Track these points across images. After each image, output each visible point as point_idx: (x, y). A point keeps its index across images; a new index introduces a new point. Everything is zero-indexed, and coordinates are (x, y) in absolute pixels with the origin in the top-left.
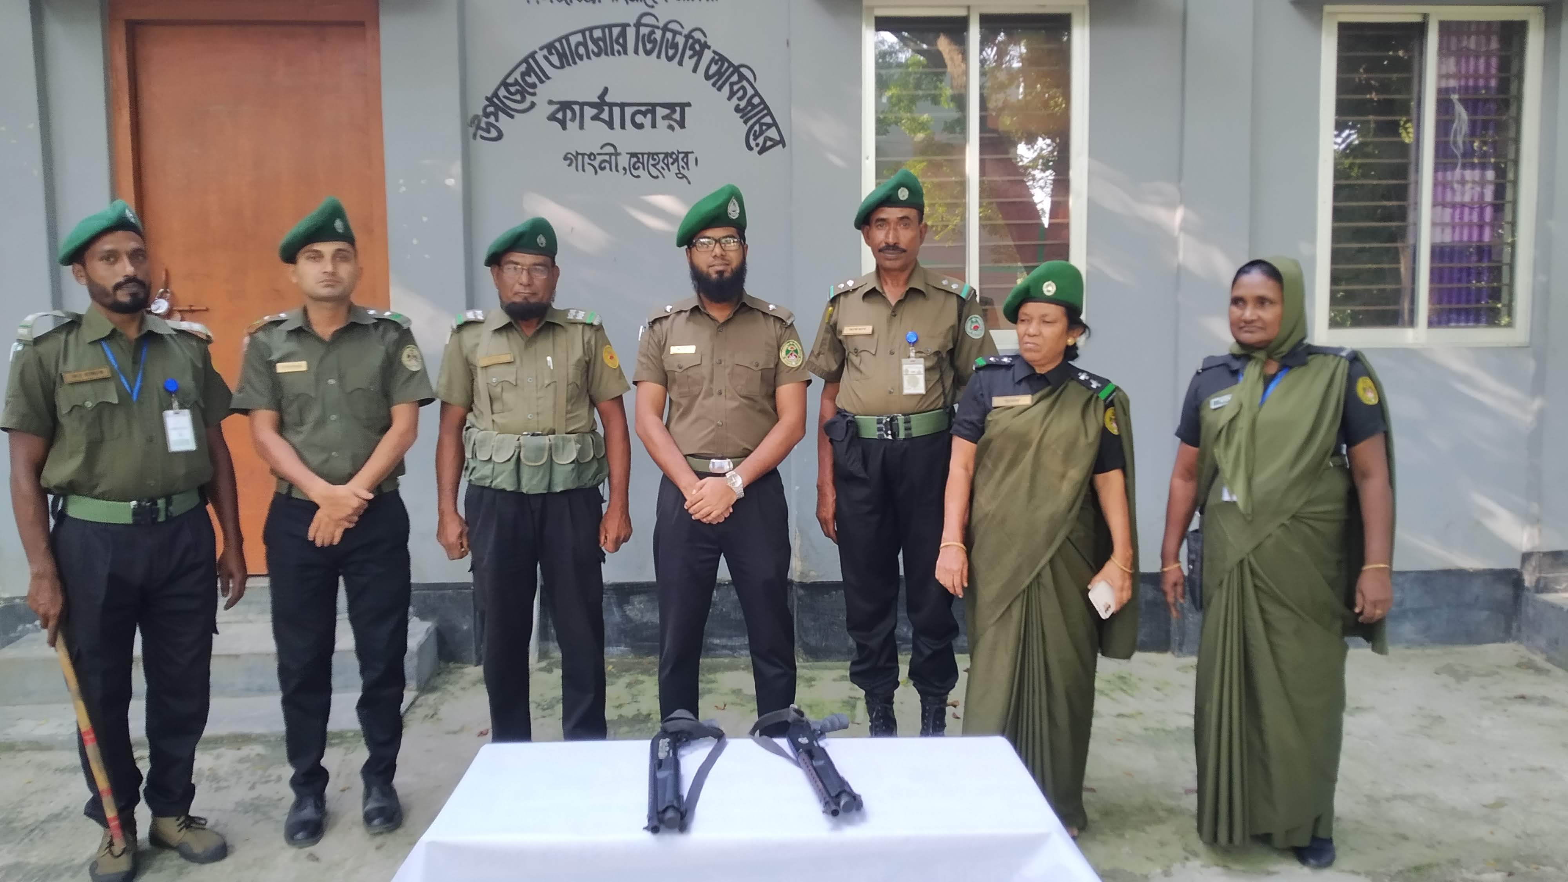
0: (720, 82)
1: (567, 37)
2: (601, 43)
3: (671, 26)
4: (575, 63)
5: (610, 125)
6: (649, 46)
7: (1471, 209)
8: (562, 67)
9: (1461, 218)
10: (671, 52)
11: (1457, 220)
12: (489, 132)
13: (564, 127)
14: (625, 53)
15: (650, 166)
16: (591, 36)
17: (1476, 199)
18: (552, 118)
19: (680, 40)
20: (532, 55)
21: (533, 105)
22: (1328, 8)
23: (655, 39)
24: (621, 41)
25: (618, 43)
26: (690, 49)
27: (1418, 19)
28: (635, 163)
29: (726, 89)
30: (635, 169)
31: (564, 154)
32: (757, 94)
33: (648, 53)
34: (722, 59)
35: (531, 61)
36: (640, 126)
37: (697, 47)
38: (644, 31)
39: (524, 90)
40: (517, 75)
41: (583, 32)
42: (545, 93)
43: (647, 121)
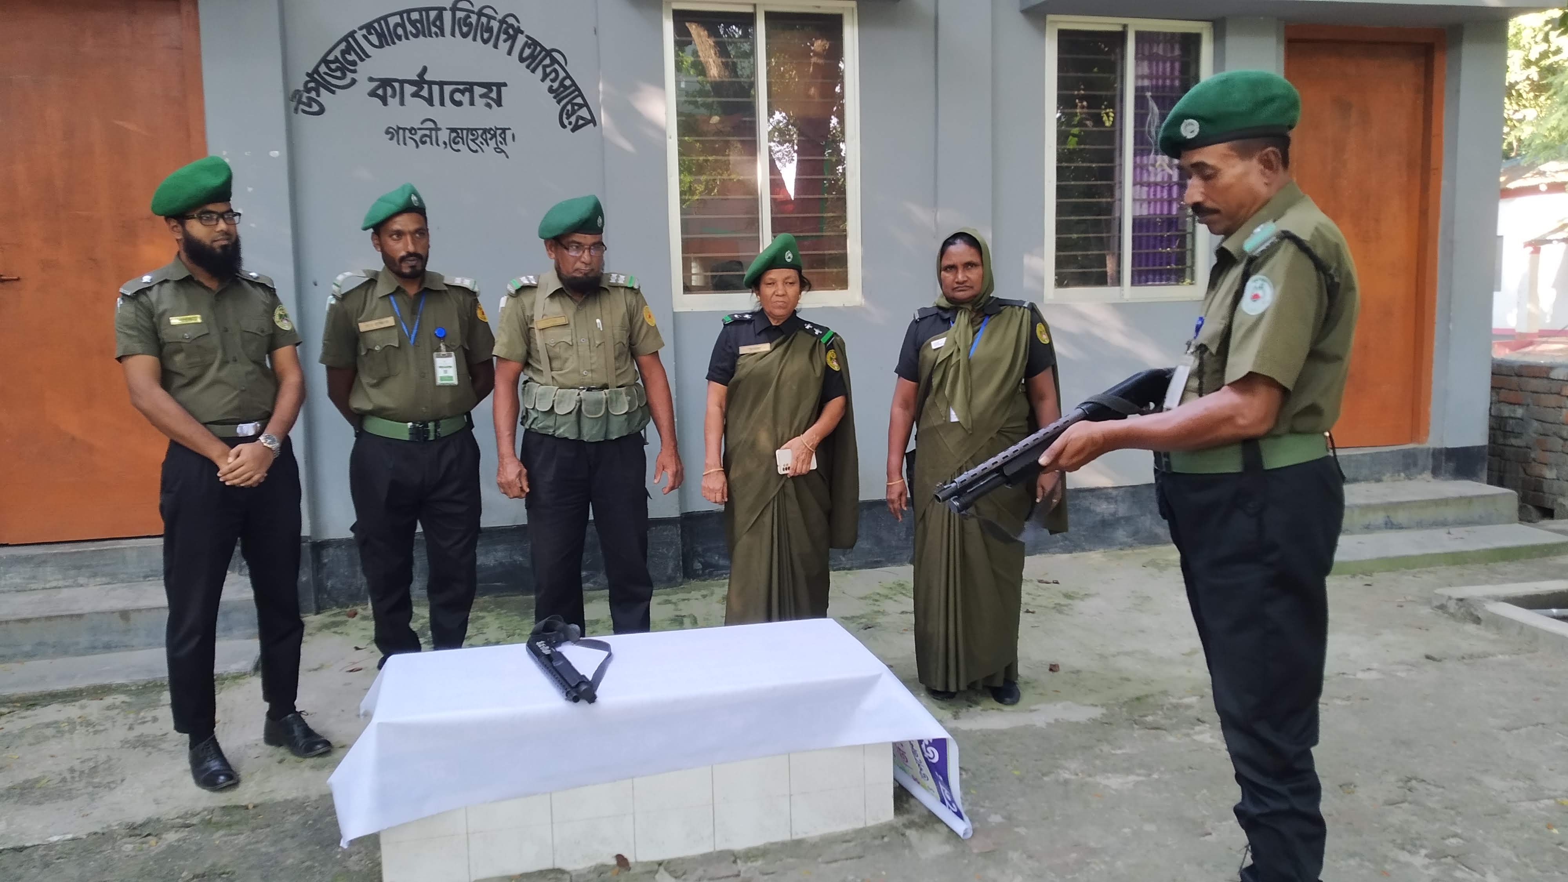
0: (533, 66)
1: (385, 18)
2: (418, 25)
3: (486, 11)
4: (394, 43)
5: (430, 102)
6: (465, 29)
7: (1163, 187)
8: (381, 46)
9: (1155, 195)
10: (486, 35)
11: (1152, 197)
12: (310, 106)
13: (385, 103)
14: (443, 35)
15: (470, 142)
16: (409, 19)
17: (1166, 179)
18: (373, 94)
19: (495, 25)
20: (352, 34)
21: (354, 82)
22: (1050, 17)
23: (471, 23)
24: (438, 23)
25: (435, 26)
26: (504, 34)
27: (1119, 29)
28: (455, 138)
29: (540, 70)
30: (456, 143)
31: (386, 127)
32: (568, 76)
33: (465, 35)
34: (536, 43)
35: (350, 39)
36: (459, 104)
37: (511, 31)
38: (460, 14)
39: (345, 67)
40: (337, 53)
41: (401, 14)
42: (366, 70)
43: (465, 99)
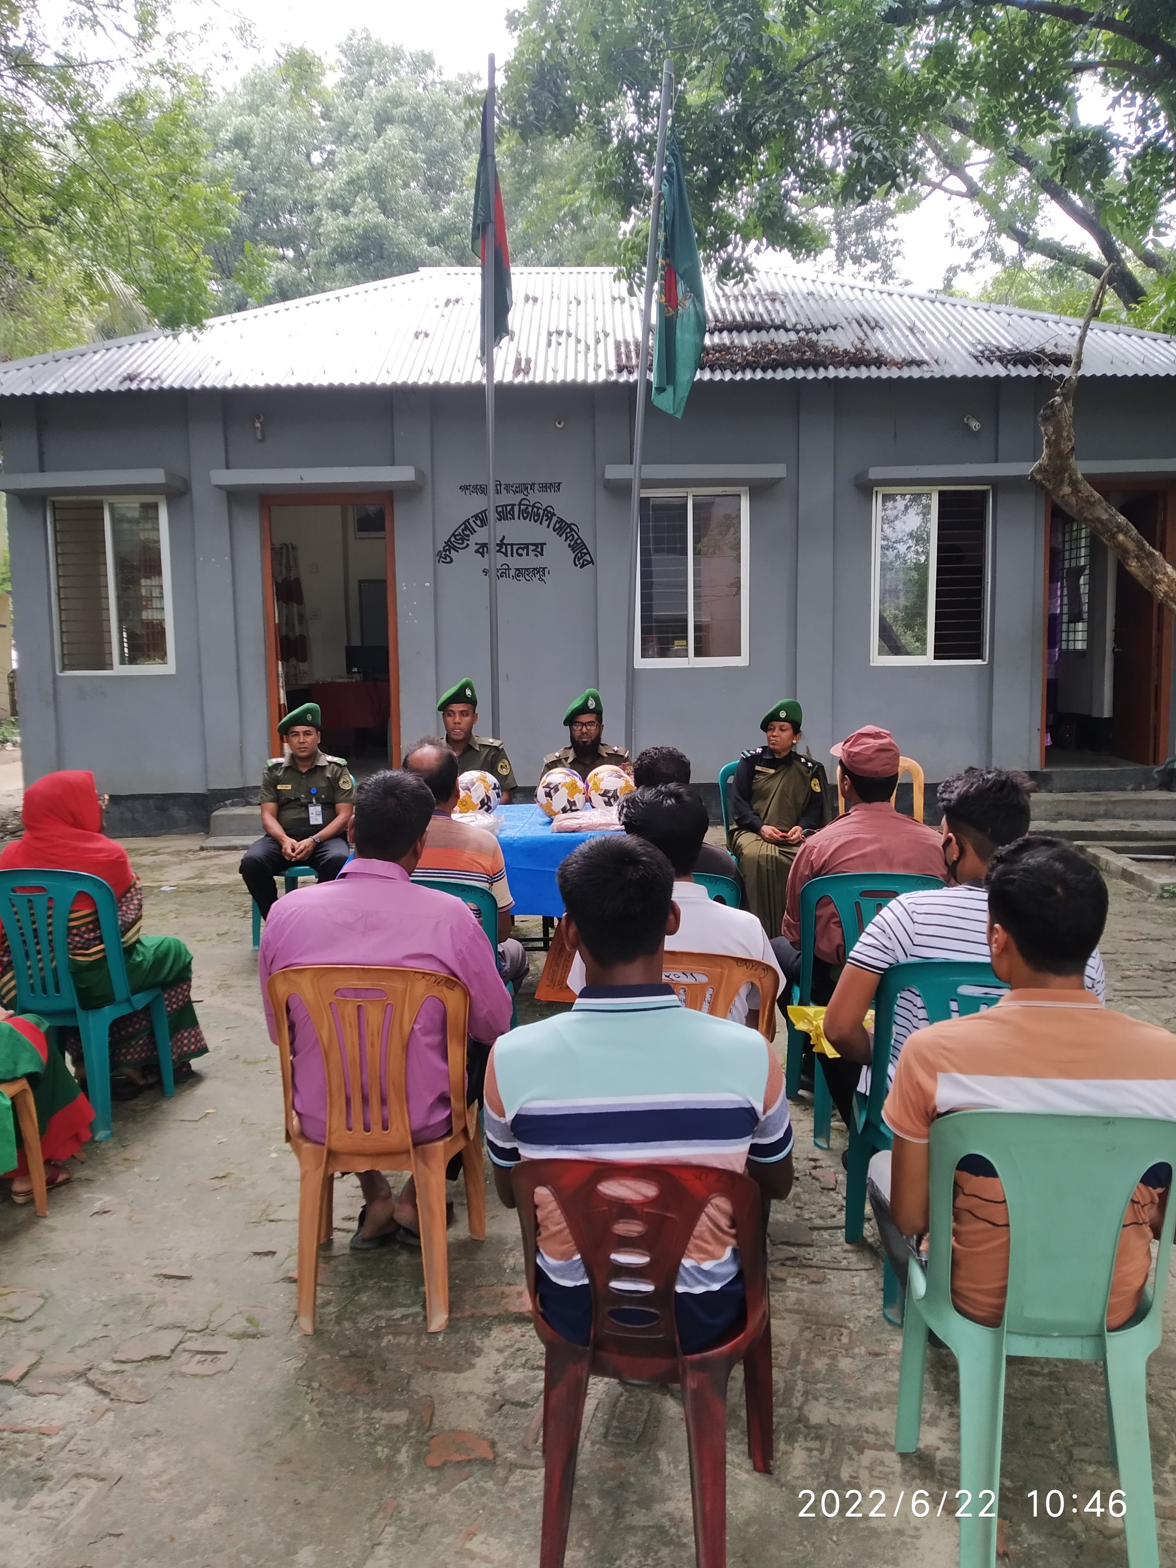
0: (561, 533)
1: (484, 511)
2: (501, 514)
3: (536, 505)
4: (489, 524)
5: (506, 554)
6: (525, 515)
8: (482, 526)
10: (536, 518)
12: (446, 559)
13: (483, 556)
14: (514, 519)
15: (526, 576)
16: (497, 511)
18: (477, 551)
19: (541, 512)
20: (468, 520)
21: (468, 545)
22: (875, 489)
23: (528, 512)
24: (511, 513)
26: (546, 516)
28: (518, 573)
29: (564, 535)
30: (518, 576)
31: (483, 569)
32: (579, 538)
33: (525, 519)
34: (562, 521)
35: (467, 523)
36: (521, 555)
37: (549, 514)
38: (523, 507)
39: (464, 538)
40: (460, 530)
41: (493, 509)
42: (474, 539)
43: (524, 553)
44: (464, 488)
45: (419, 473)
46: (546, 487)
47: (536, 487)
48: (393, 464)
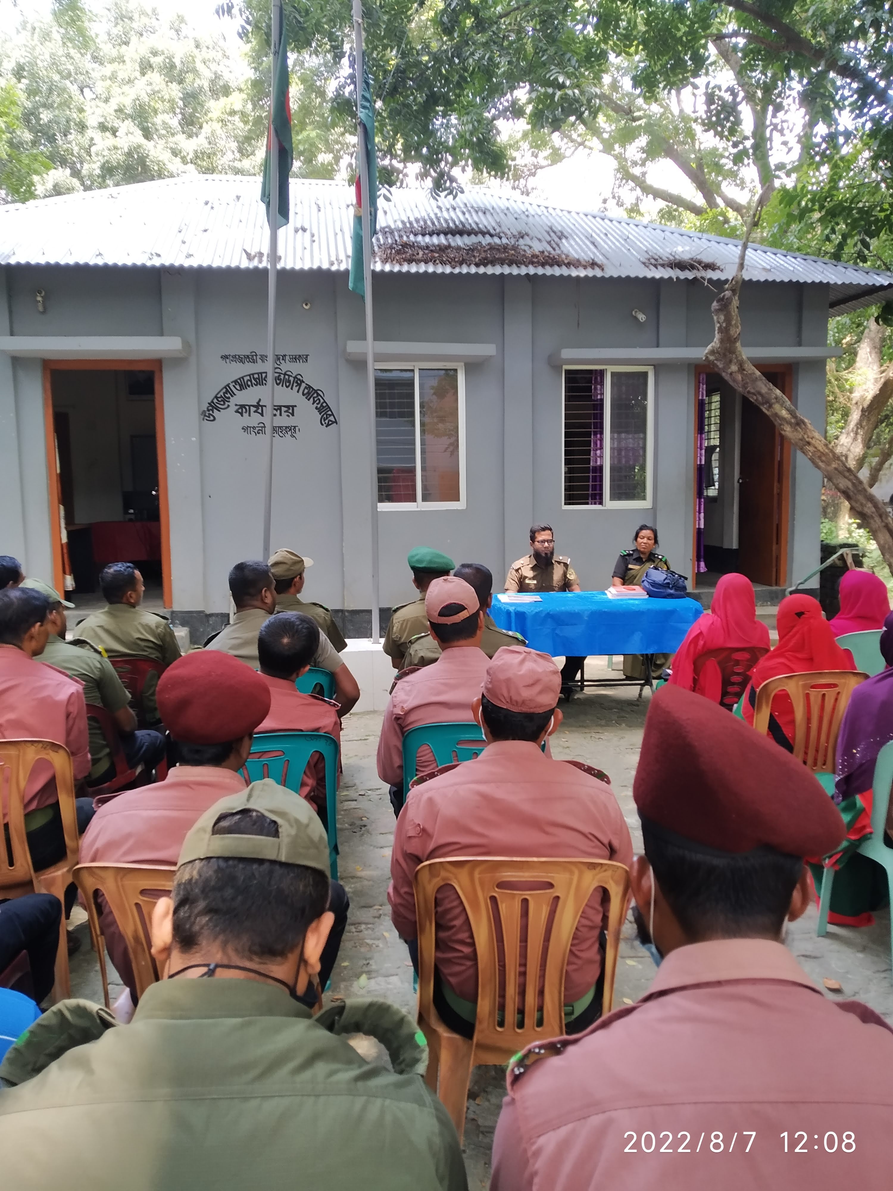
0: (309, 397)
1: (243, 378)
2: (257, 380)
3: (287, 373)
4: (246, 388)
5: (262, 415)
8: (241, 390)
10: (288, 384)
12: (210, 417)
13: (242, 416)
14: (268, 384)
15: (280, 433)
16: (253, 377)
18: (237, 411)
19: (292, 379)
20: (228, 385)
21: (229, 406)
22: (564, 366)
23: (281, 379)
24: (266, 379)
26: (296, 383)
28: (273, 431)
29: (312, 399)
31: (242, 426)
32: (325, 402)
33: (278, 384)
34: (310, 387)
35: (227, 387)
36: (275, 415)
37: (299, 382)
38: (276, 375)
39: (225, 400)
40: (222, 393)
41: (249, 375)
42: (233, 401)
43: (278, 413)
44: (225, 357)
45: (186, 344)
46: (295, 358)
47: (287, 358)
48: (162, 334)
